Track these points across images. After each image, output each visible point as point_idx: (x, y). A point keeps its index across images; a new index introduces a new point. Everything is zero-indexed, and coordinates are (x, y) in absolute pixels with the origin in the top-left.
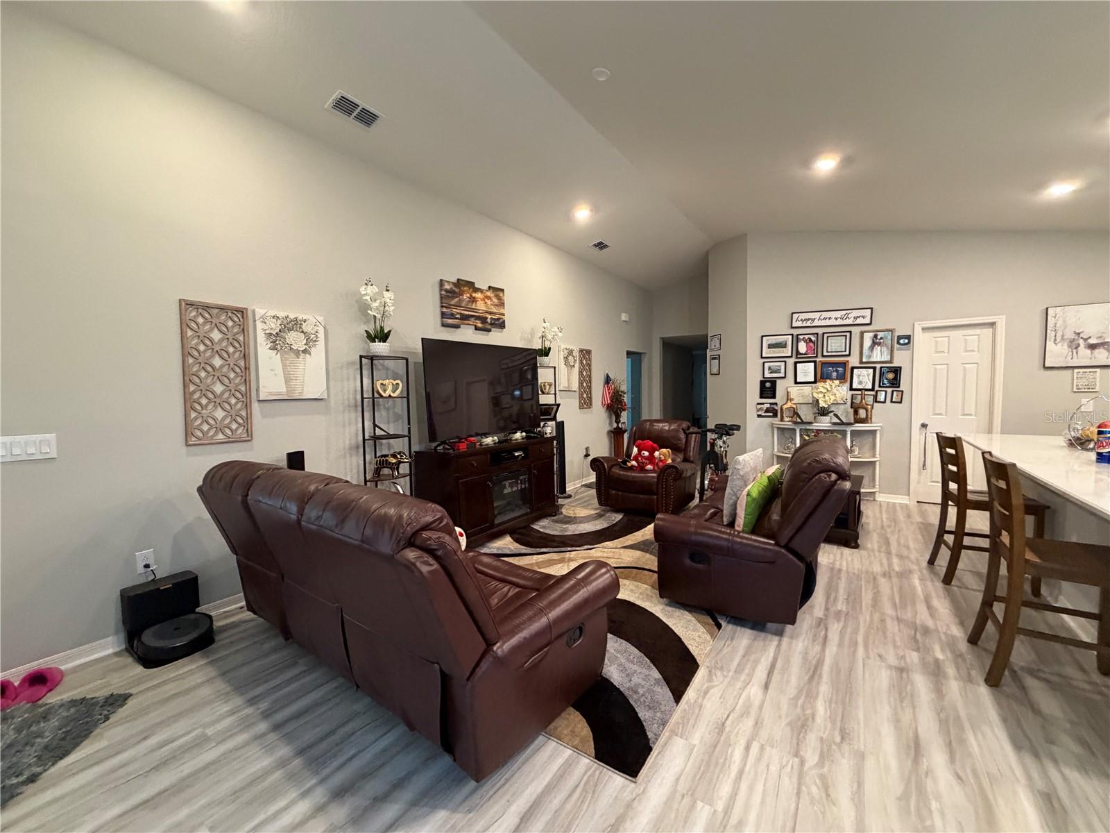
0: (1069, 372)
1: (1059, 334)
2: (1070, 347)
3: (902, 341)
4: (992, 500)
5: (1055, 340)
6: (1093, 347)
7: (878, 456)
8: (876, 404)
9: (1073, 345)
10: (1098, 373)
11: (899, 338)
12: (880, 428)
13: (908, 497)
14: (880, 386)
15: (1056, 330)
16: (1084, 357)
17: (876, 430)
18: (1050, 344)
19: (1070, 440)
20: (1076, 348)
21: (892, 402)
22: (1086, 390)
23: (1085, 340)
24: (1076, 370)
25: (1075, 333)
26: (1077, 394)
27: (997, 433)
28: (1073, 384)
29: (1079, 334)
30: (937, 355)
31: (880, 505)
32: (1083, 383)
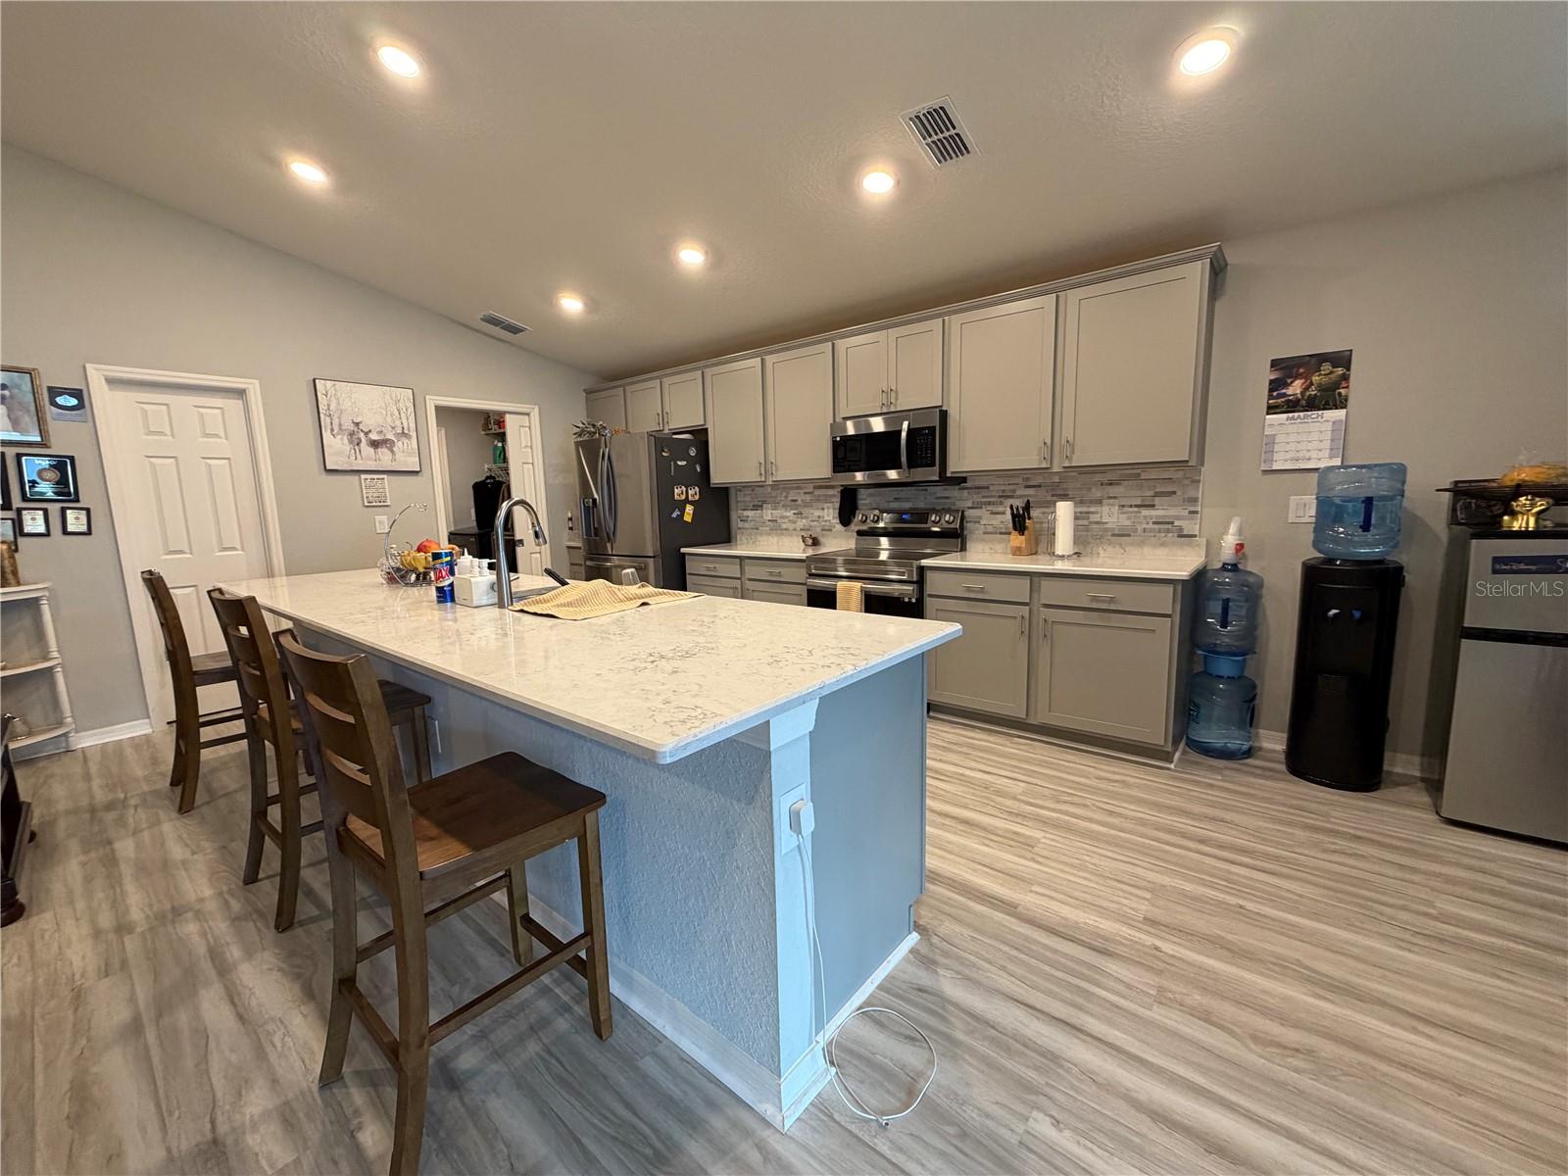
0: (354, 479)
1: (336, 422)
2: (351, 442)
3: (60, 400)
4: (235, 661)
5: (332, 430)
6: (375, 444)
7: (55, 654)
8: (21, 541)
9: (354, 439)
10: (386, 481)
11: (54, 392)
12: (47, 593)
13: (147, 720)
14: (24, 498)
15: (330, 415)
16: (368, 458)
17: (37, 599)
18: (326, 435)
19: (389, 573)
20: (358, 444)
21: (65, 532)
22: (378, 504)
23: (366, 434)
24: (363, 476)
25: (353, 423)
26: (370, 509)
27: (281, 576)
28: (363, 497)
29: (357, 424)
30: (150, 437)
31: (85, 760)
32: (372, 493)
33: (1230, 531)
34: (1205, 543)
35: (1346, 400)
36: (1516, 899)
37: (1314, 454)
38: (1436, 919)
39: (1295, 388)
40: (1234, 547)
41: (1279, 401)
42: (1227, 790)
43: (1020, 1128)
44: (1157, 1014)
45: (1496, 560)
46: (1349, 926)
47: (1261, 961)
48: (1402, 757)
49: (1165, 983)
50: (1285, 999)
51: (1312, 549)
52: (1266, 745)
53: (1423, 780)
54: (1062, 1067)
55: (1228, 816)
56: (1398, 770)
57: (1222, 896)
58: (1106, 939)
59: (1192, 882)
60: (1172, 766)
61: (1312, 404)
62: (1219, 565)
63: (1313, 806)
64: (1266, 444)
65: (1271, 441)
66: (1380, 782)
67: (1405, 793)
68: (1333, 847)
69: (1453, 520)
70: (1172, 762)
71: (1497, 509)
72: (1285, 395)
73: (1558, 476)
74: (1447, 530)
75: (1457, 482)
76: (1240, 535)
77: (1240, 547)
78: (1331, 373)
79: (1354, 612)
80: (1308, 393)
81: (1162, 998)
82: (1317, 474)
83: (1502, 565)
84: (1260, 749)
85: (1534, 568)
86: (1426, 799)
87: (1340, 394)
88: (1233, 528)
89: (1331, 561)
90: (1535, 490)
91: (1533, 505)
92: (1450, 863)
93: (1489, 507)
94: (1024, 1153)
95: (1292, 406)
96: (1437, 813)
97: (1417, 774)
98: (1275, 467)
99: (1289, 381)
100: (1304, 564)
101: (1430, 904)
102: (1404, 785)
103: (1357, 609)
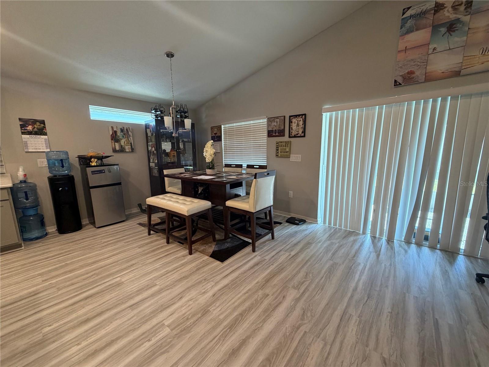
33: (20, 171)
34: (10, 175)
35: (46, 133)
36: (113, 234)
37: (41, 148)
38: (103, 243)
39: (30, 128)
40: (23, 175)
41: (25, 131)
42: (45, 245)
43: (41, 334)
44: (60, 292)
45: (92, 172)
46: (90, 253)
47: (77, 269)
48: (84, 220)
49: (58, 287)
50: (86, 271)
51: (50, 174)
52: (50, 231)
53: (90, 223)
54: (43, 318)
55: (50, 250)
56: (84, 223)
57: (61, 265)
58: (34, 292)
59: (50, 267)
60: (23, 248)
61: (36, 133)
62: (19, 182)
63: (70, 238)
64: (24, 144)
65: (26, 143)
66: (82, 227)
67: (87, 227)
68: (79, 243)
69: (80, 164)
70: (22, 247)
71: (88, 161)
72: (26, 130)
73: (97, 154)
74: (79, 166)
75: (79, 156)
76: (24, 171)
77: (25, 175)
78: (40, 125)
79: (66, 188)
80: (34, 130)
81: (59, 289)
82: (45, 153)
83: (93, 173)
84: (49, 233)
85: (98, 173)
86: (92, 226)
87: (44, 131)
88: (21, 169)
89: (55, 176)
90: (95, 157)
91: (95, 160)
92: (101, 234)
93: (86, 161)
94: (45, 337)
95: (30, 133)
96: (95, 227)
97: (88, 222)
98: (30, 151)
99: (27, 125)
100: (48, 178)
101: (101, 242)
102: (87, 225)
103: (66, 187)
